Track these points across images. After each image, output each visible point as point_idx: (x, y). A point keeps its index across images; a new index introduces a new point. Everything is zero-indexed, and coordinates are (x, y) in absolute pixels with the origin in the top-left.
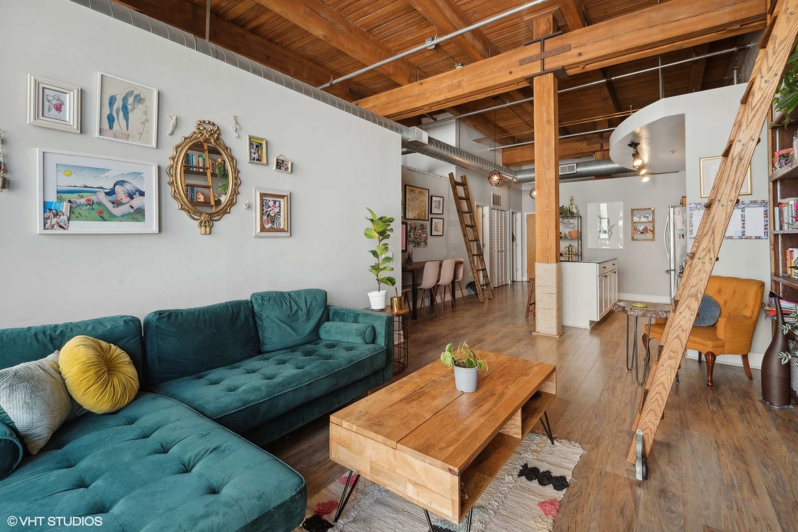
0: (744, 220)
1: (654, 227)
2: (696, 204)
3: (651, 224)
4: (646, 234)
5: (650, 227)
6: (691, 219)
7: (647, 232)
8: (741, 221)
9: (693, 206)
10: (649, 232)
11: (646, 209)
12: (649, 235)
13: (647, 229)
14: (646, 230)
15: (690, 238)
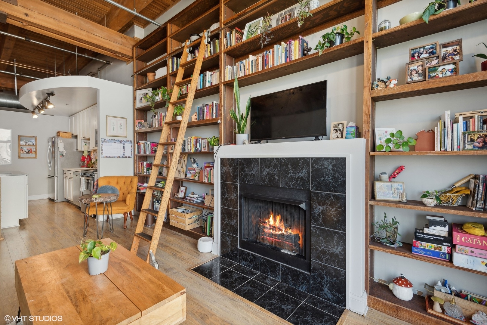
0: (124, 149)
1: (36, 149)
2: (104, 139)
3: (34, 147)
4: (31, 154)
5: (33, 149)
6: (102, 147)
7: (31, 152)
8: (123, 149)
9: (103, 140)
10: (33, 152)
11: (30, 137)
12: (33, 155)
13: (31, 150)
14: (29, 151)
15: (102, 157)
